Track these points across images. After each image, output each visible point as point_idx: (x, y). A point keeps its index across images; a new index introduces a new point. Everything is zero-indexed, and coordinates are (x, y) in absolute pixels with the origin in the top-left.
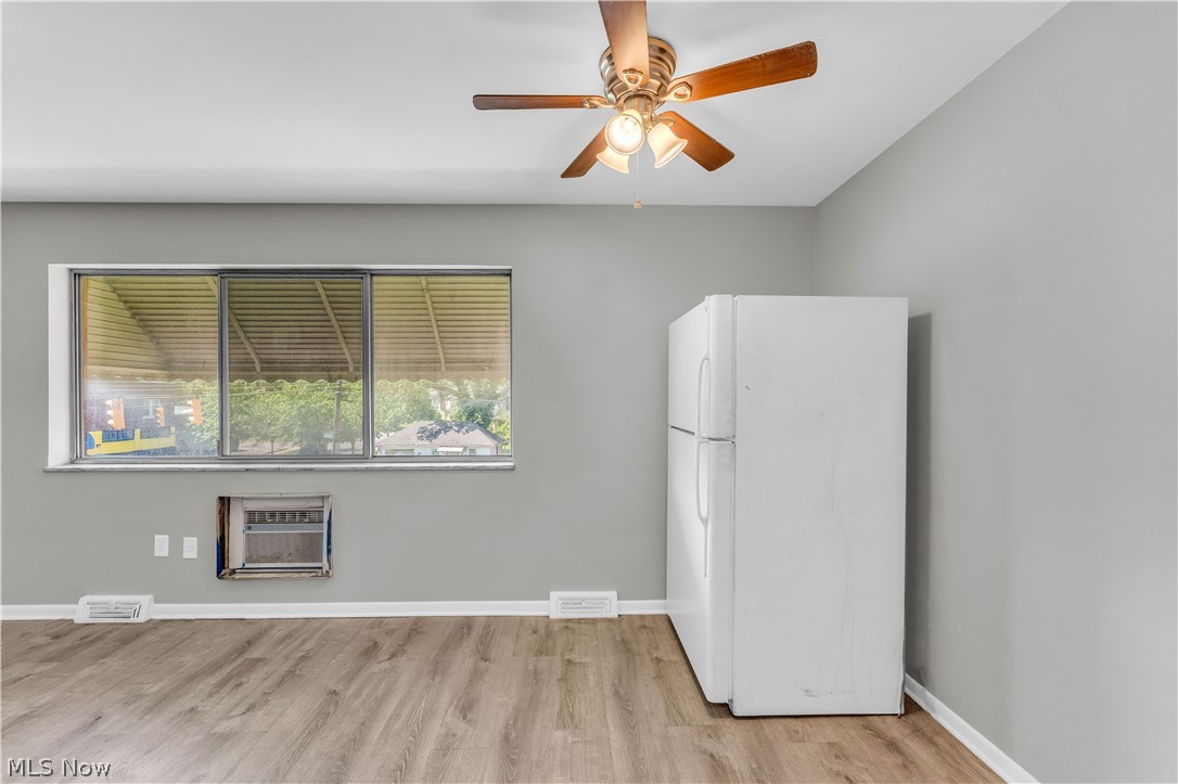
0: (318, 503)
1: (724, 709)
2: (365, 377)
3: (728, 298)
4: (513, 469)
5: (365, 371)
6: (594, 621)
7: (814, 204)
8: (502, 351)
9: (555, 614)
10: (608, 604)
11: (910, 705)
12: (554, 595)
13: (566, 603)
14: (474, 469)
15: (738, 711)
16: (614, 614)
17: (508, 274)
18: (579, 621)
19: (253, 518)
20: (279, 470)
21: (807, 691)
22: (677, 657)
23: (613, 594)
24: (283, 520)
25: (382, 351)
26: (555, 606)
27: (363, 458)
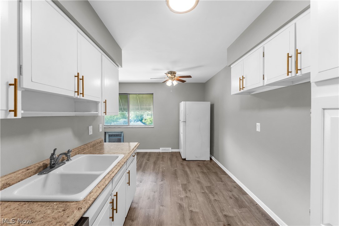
0: (120, 133)
1: (185, 159)
2: (128, 111)
3: (185, 102)
4: (153, 127)
5: (128, 110)
6: (167, 152)
7: (205, 82)
8: (152, 107)
9: (161, 151)
10: (170, 150)
11: (211, 159)
12: (160, 148)
13: (163, 150)
14: (147, 127)
15: (186, 160)
16: (171, 151)
17: (153, 94)
18: (165, 152)
19: (110, 136)
20: (115, 128)
21: (196, 157)
22: (180, 156)
23: (171, 148)
24: (115, 136)
25: (131, 107)
26: (161, 150)
27: (128, 126)
